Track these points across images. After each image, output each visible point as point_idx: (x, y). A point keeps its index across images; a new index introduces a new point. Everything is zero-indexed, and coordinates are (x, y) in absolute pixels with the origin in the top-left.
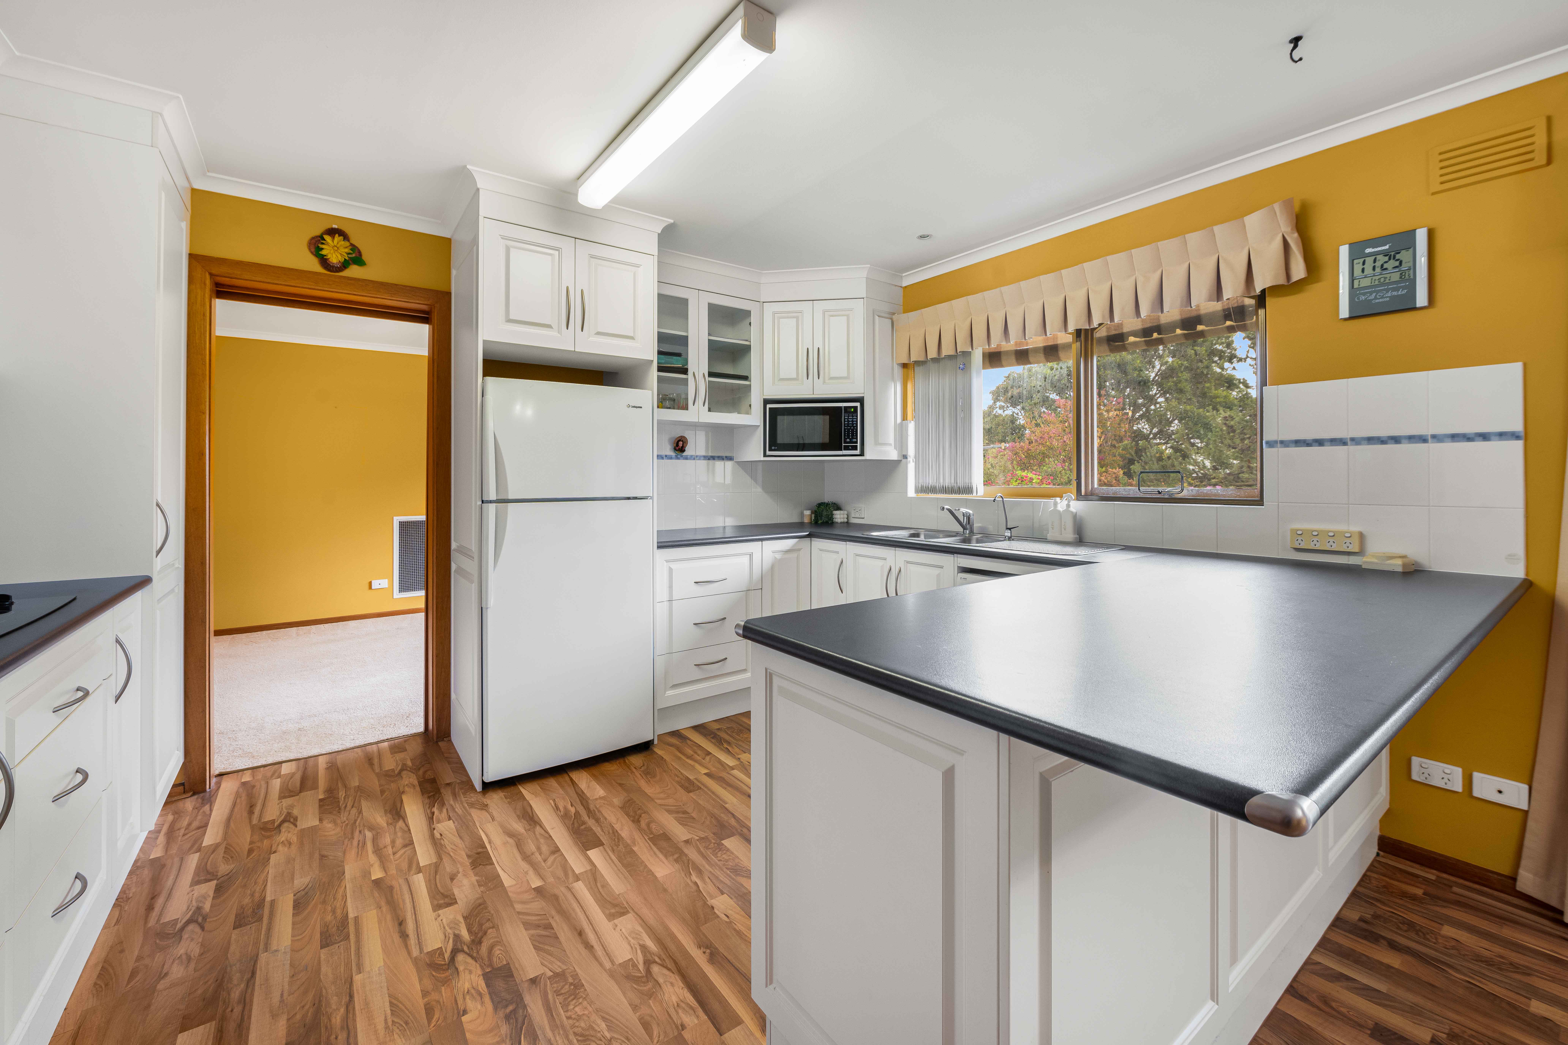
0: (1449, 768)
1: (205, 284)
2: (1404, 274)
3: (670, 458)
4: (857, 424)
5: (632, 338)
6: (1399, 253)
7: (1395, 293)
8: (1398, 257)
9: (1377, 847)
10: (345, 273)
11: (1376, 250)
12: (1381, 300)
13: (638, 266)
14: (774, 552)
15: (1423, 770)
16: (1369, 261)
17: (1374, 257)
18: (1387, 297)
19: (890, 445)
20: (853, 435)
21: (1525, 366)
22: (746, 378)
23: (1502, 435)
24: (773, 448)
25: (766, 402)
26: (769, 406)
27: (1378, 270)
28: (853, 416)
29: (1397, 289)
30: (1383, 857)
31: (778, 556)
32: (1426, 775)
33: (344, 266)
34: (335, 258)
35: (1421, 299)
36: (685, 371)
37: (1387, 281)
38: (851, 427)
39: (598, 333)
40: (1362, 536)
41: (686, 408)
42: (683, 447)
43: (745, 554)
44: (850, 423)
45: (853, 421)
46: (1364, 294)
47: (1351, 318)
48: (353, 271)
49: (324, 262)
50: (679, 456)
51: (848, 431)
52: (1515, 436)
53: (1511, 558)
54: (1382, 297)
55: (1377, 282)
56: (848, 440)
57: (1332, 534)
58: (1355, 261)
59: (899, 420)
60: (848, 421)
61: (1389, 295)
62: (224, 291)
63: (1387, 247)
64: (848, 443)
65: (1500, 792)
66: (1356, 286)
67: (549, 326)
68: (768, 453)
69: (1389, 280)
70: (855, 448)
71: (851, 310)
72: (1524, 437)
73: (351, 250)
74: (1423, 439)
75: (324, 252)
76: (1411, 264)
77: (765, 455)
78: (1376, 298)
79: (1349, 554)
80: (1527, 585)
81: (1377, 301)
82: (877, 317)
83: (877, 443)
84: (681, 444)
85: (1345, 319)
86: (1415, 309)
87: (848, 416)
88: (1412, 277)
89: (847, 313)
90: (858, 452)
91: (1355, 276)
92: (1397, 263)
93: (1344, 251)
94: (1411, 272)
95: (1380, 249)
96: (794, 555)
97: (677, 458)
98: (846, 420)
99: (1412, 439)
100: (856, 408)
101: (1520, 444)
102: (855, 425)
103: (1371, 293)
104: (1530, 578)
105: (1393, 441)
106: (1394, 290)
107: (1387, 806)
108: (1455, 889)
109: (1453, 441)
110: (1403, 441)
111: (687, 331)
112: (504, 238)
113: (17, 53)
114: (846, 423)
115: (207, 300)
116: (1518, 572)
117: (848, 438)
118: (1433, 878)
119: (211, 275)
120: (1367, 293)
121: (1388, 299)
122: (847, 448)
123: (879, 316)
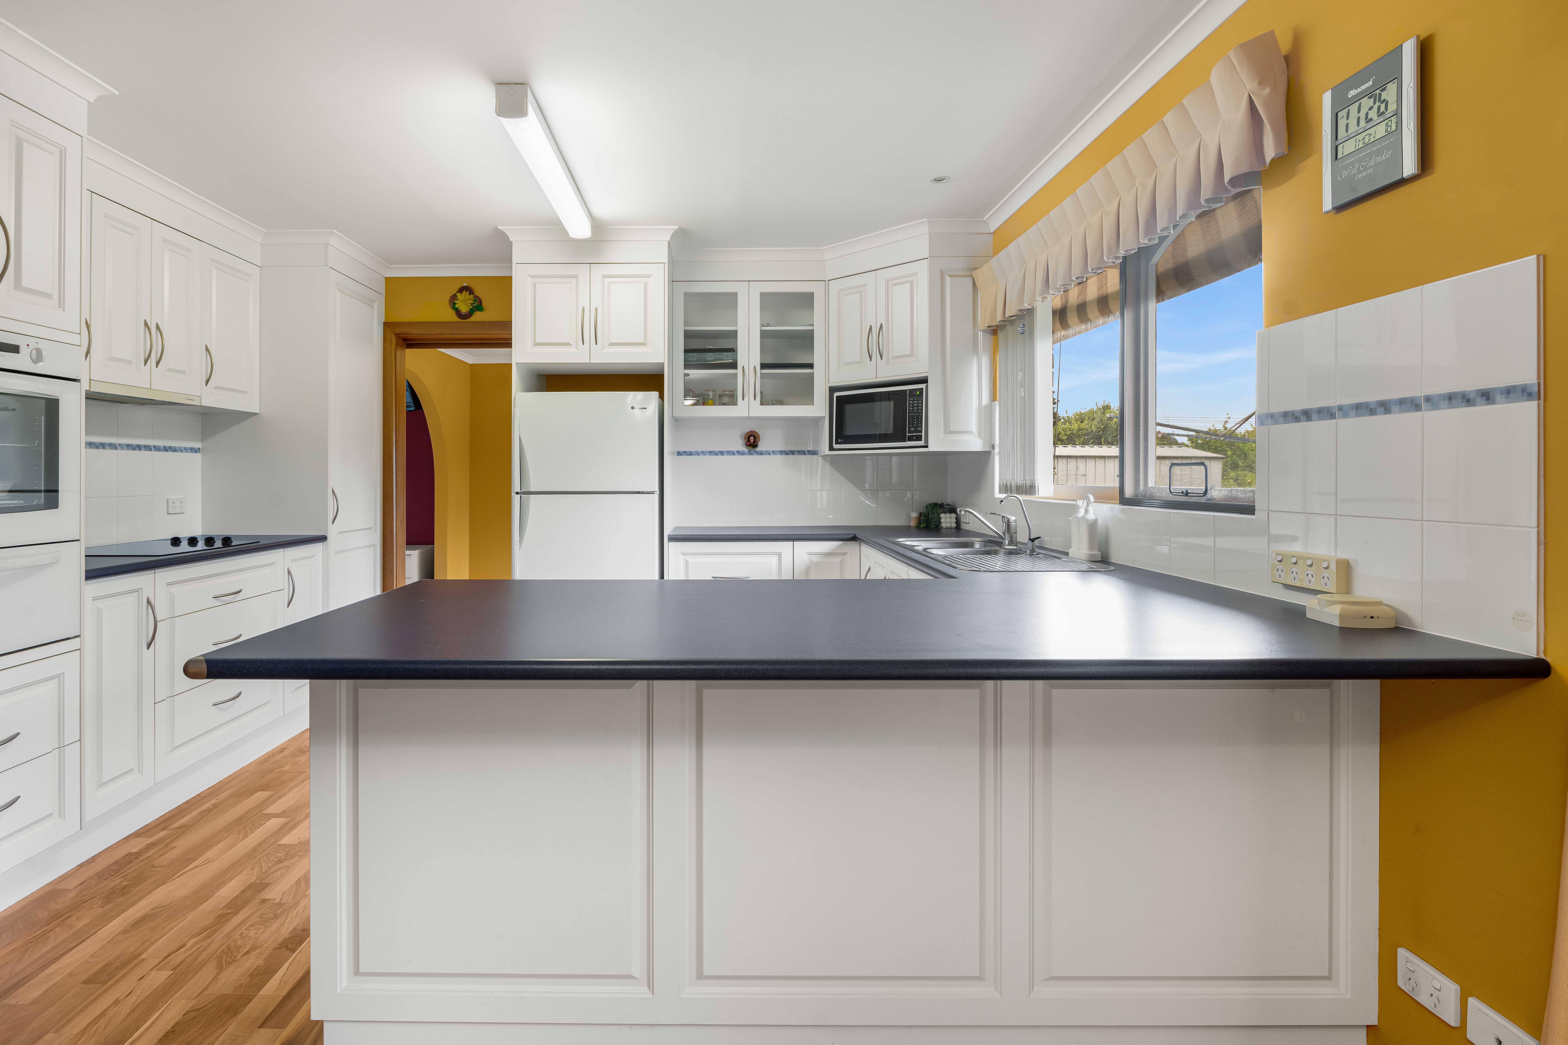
1: (392, 342)
2: (1390, 123)
3: (743, 454)
4: (922, 410)
5: (643, 344)
6: (1384, 89)
7: (1379, 159)
8: (1382, 96)
10: (472, 319)
12: (1364, 174)
13: (649, 276)
14: (809, 554)
16: (1354, 110)
17: (1359, 102)
18: (1370, 168)
19: (972, 432)
20: (918, 423)
22: (811, 366)
23: (1510, 393)
24: (839, 440)
25: (832, 390)
26: (836, 394)
27: (1363, 123)
28: (918, 400)
29: (1382, 152)
31: (815, 559)
33: (469, 314)
34: (464, 309)
35: (1409, 163)
36: (734, 365)
37: (1371, 140)
38: (916, 413)
39: (612, 344)
41: (734, 403)
42: (755, 441)
43: (775, 554)
44: (915, 408)
45: (918, 406)
46: (1347, 167)
47: (1339, 209)
48: (477, 316)
49: (458, 313)
50: (752, 452)
51: (913, 419)
52: (1526, 393)
53: (1521, 618)
54: (1366, 169)
55: (1360, 145)
56: (913, 429)
57: (1310, 562)
58: (1340, 115)
59: (985, 401)
60: (913, 407)
61: (1375, 163)
62: (410, 343)
63: (1370, 83)
64: (912, 432)
66: (1339, 155)
67: (568, 344)
68: (835, 446)
69: (1374, 137)
70: (919, 438)
71: (915, 274)
72: (1536, 395)
73: (474, 300)
74: (1417, 404)
75: (457, 306)
76: (1396, 106)
77: (831, 448)
78: (1361, 171)
81: (1360, 176)
82: (948, 279)
83: (948, 431)
84: (752, 439)
85: (1329, 214)
86: (1401, 182)
87: (913, 401)
88: (1400, 127)
89: (911, 278)
90: (922, 443)
91: (1339, 138)
92: (1382, 108)
93: (1327, 101)
94: (1398, 120)
95: (1363, 87)
96: (838, 559)
97: (750, 453)
98: (911, 405)
99: (1403, 404)
100: (921, 390)
101: (1534, 406)
102: (920, 411)
103: (1354, 164)
105: (1382, 409)
106: (1378, 153)
109: (1450, 405)
110: (1393, 408)
111: (736, 325)
112: (532, 277)
113: (265, 231)
114: (911, 408)
115: (393, 352)
116: (1528, 646)
117: (913, 426)
119: (395, 334)
121: (1372, 170)
122: (911, 439)
123: (951, 276)
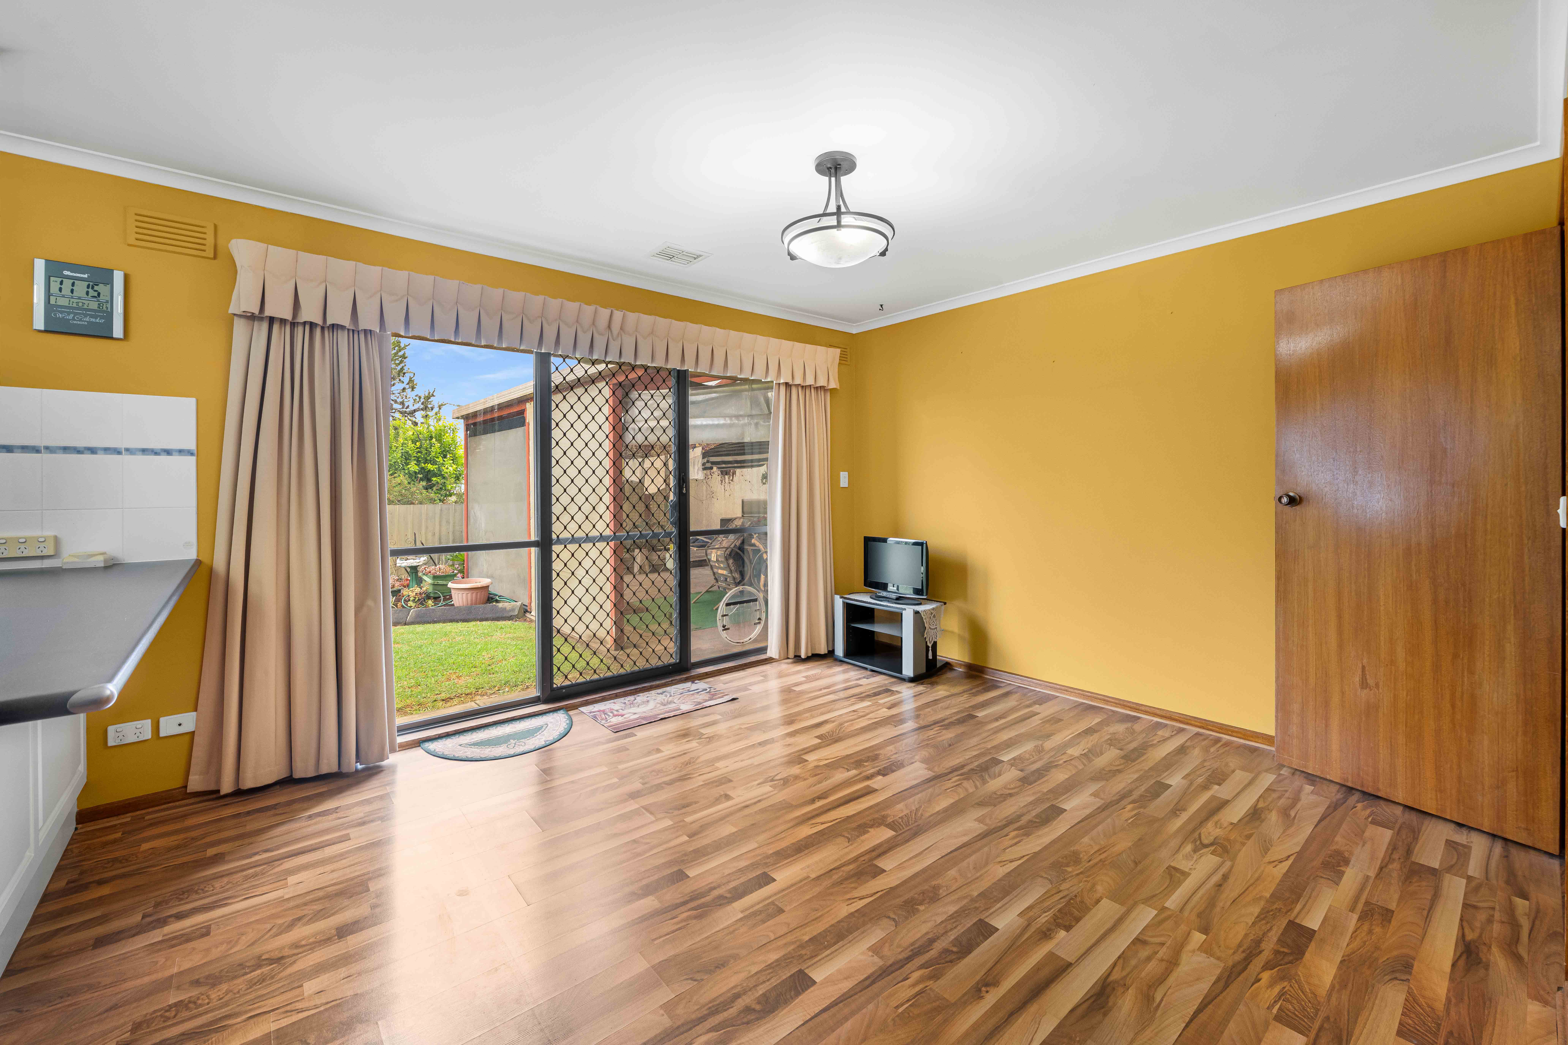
0: (139, 724)
2: (102, 305)
6: (97, 285)
7: (93, 320)
8: (96, 288)
9: (75, 823)
11: (75, 275)
12: (79, 322)
15: (118, 734)
16: (67, 283)
17: (72, 281)
18: (85, 321)
21: (197, 400)
23: (181, 452)
29: (96, 317)
30: (81, 828)
32: (121, 737)
35: (118, 331)
37: (85, 307)
40: (56, 540)
46: (61, 312)
47: (46, 331)
52: (190, 453)
53: (187, 544)
54: (80, 320)
55: (75, 305)
57: (23, 540)
58: (52, 279)
61: (87, 320)
63: (85, 276)
65: (180, 725)
66: (52, 301)
69: (88, 307)
72: (196, 454)
74: (118, 452)
76: (108, 298)
78: (73, 319)
79: (42, 558)
80: (198, 563)
81: (75, 322)
85: (40, 331)
86: (112, 338)
88: (109, 310)
91: (51, 292)
92: (96, 294)
93: (40, 266)
94: (109, 306)
95: (78, 275)
99: (107, 450)
101: (193, 459)
103: (69, 314)
104: (200, 558)
105: (89, 452)
106: (91, 316)
107: (85, 780)
108: (147, 818)
109: (143, 454)
110: (99, 452)
116: (192, 555)
118: (129, 819)
120: (65, 312)
121: (86, 323)
